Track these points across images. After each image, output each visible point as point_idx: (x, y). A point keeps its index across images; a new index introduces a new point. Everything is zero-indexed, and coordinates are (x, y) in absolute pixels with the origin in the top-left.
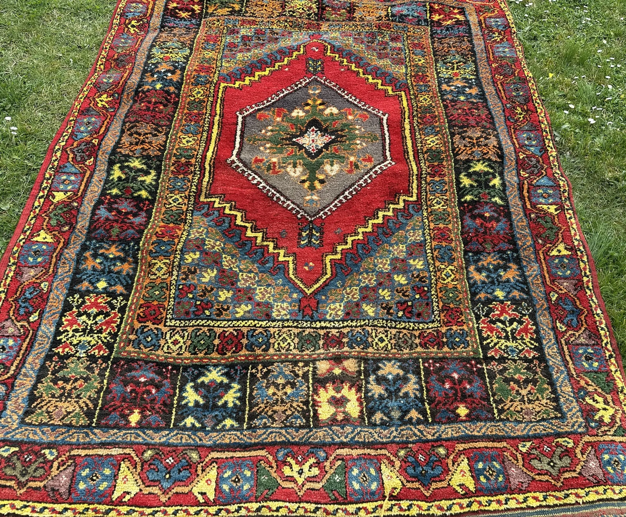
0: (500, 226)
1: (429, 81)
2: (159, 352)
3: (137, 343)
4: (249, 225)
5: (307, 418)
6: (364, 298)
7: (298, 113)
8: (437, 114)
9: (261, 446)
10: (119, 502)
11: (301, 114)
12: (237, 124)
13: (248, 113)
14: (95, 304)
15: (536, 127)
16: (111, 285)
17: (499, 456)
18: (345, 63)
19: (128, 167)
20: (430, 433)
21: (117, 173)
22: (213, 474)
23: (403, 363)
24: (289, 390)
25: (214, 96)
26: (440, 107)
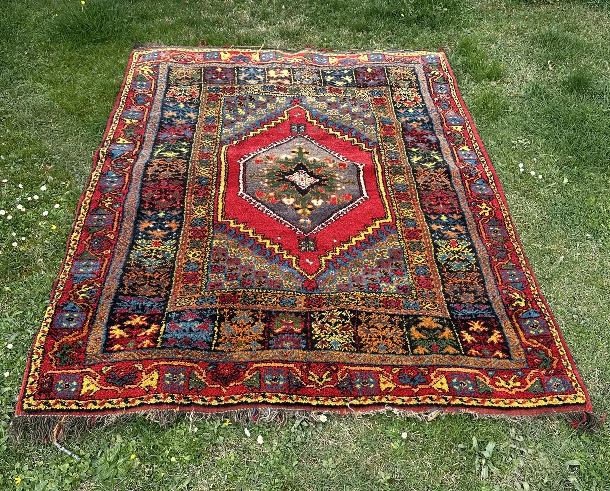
3: (380, 91)
11: (314, 202)
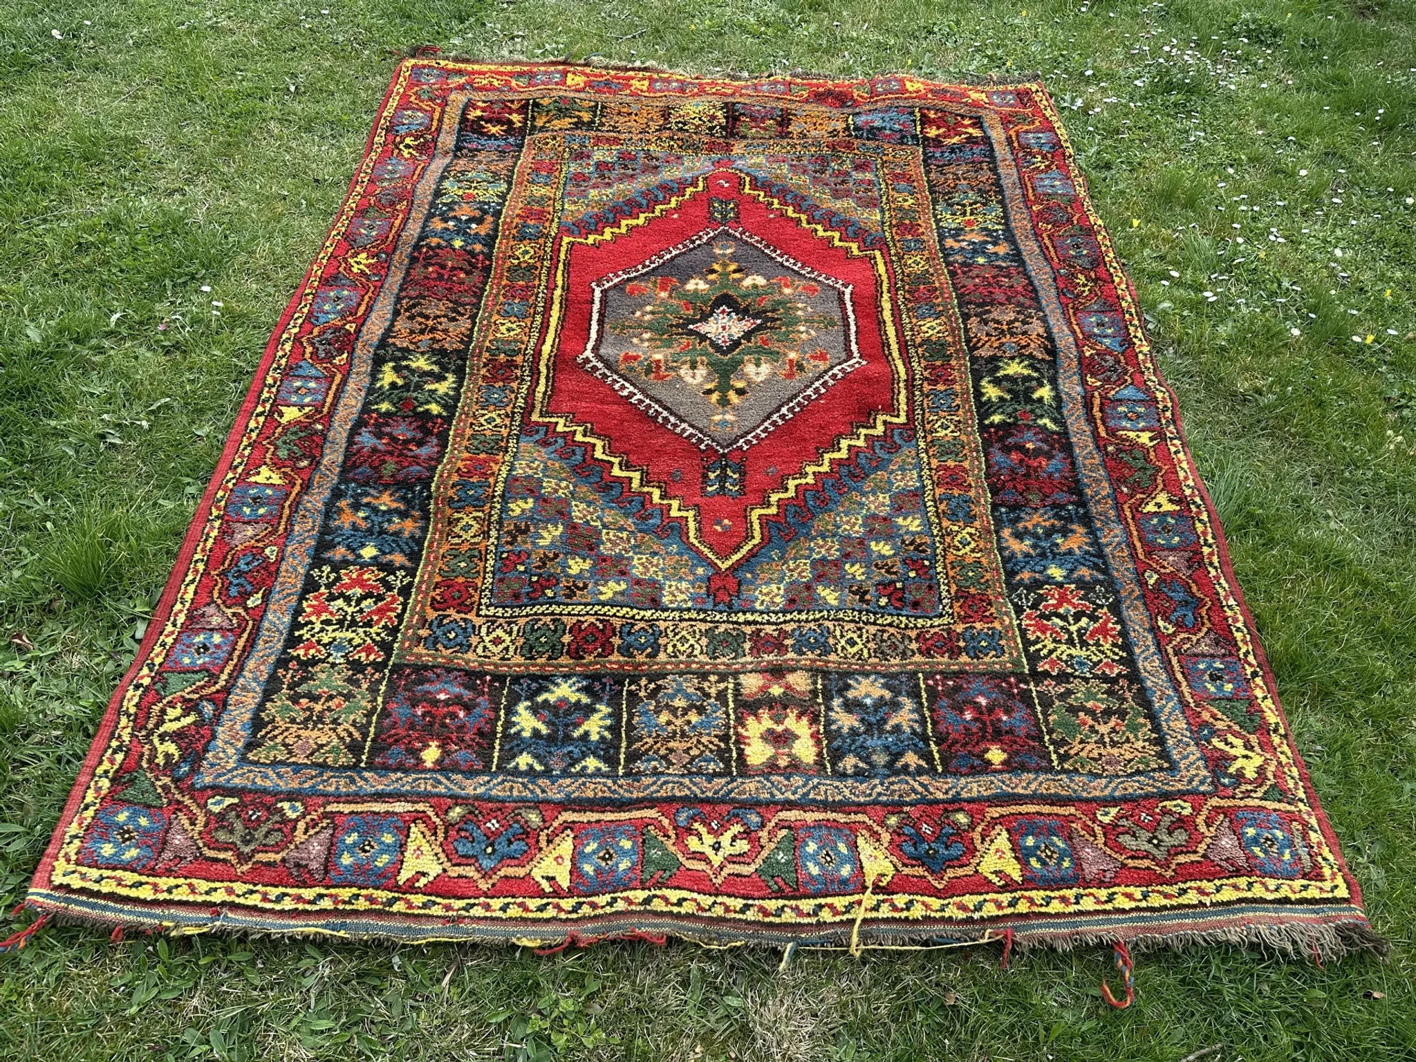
0: (1054, 465)
1: (923, 233)
2: (470, 655)
3: (433, 642)
4: (616, 461)
5: (727, 762)
6: (819, 578)
7: (696, 285)
8: (937, 285)
9: (650, 802)
10: (410, 888)
11: (703, 286)
12: (592, 302)
13: (611, 284)
14: (360, 582)
15: (1112, 305)
16: (384, 553)
17: (1064, 828)
18: (776, 206)
19: (407, 367)
20: (940, 789)
21: (388, 376)
22: (566, 846)
23: (891, 680)
24: (694, 718)
25: (551, 259)
26: (943, 274)
